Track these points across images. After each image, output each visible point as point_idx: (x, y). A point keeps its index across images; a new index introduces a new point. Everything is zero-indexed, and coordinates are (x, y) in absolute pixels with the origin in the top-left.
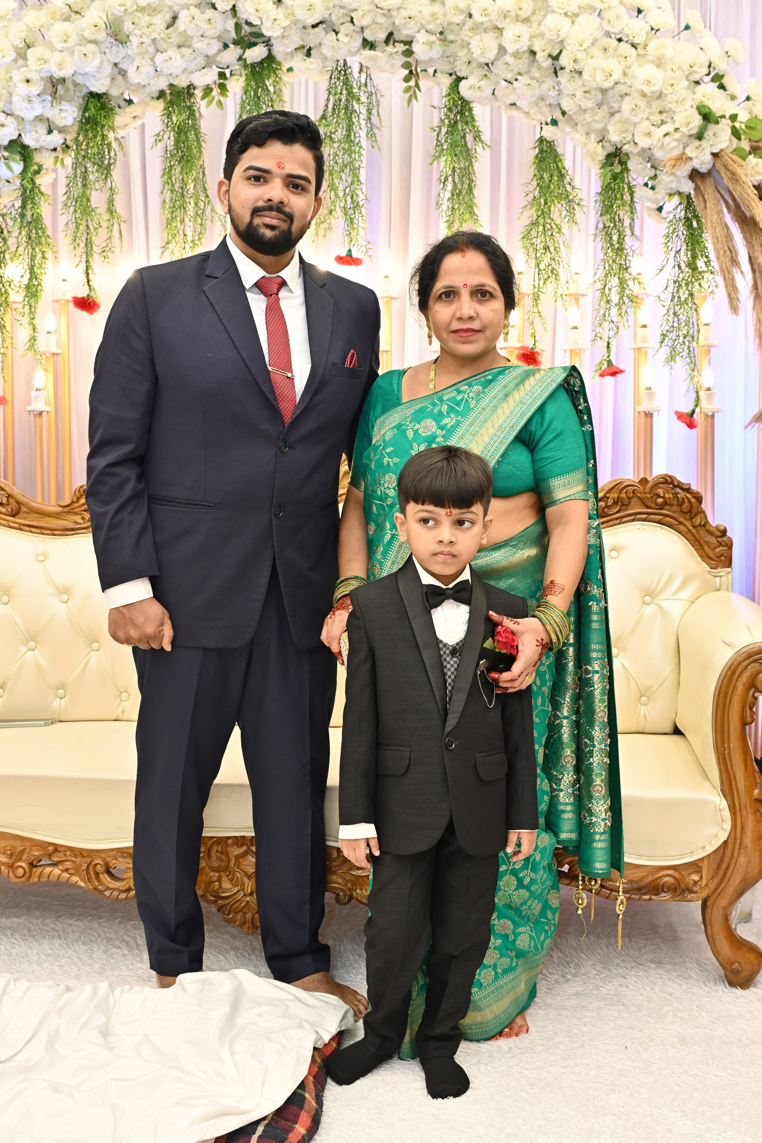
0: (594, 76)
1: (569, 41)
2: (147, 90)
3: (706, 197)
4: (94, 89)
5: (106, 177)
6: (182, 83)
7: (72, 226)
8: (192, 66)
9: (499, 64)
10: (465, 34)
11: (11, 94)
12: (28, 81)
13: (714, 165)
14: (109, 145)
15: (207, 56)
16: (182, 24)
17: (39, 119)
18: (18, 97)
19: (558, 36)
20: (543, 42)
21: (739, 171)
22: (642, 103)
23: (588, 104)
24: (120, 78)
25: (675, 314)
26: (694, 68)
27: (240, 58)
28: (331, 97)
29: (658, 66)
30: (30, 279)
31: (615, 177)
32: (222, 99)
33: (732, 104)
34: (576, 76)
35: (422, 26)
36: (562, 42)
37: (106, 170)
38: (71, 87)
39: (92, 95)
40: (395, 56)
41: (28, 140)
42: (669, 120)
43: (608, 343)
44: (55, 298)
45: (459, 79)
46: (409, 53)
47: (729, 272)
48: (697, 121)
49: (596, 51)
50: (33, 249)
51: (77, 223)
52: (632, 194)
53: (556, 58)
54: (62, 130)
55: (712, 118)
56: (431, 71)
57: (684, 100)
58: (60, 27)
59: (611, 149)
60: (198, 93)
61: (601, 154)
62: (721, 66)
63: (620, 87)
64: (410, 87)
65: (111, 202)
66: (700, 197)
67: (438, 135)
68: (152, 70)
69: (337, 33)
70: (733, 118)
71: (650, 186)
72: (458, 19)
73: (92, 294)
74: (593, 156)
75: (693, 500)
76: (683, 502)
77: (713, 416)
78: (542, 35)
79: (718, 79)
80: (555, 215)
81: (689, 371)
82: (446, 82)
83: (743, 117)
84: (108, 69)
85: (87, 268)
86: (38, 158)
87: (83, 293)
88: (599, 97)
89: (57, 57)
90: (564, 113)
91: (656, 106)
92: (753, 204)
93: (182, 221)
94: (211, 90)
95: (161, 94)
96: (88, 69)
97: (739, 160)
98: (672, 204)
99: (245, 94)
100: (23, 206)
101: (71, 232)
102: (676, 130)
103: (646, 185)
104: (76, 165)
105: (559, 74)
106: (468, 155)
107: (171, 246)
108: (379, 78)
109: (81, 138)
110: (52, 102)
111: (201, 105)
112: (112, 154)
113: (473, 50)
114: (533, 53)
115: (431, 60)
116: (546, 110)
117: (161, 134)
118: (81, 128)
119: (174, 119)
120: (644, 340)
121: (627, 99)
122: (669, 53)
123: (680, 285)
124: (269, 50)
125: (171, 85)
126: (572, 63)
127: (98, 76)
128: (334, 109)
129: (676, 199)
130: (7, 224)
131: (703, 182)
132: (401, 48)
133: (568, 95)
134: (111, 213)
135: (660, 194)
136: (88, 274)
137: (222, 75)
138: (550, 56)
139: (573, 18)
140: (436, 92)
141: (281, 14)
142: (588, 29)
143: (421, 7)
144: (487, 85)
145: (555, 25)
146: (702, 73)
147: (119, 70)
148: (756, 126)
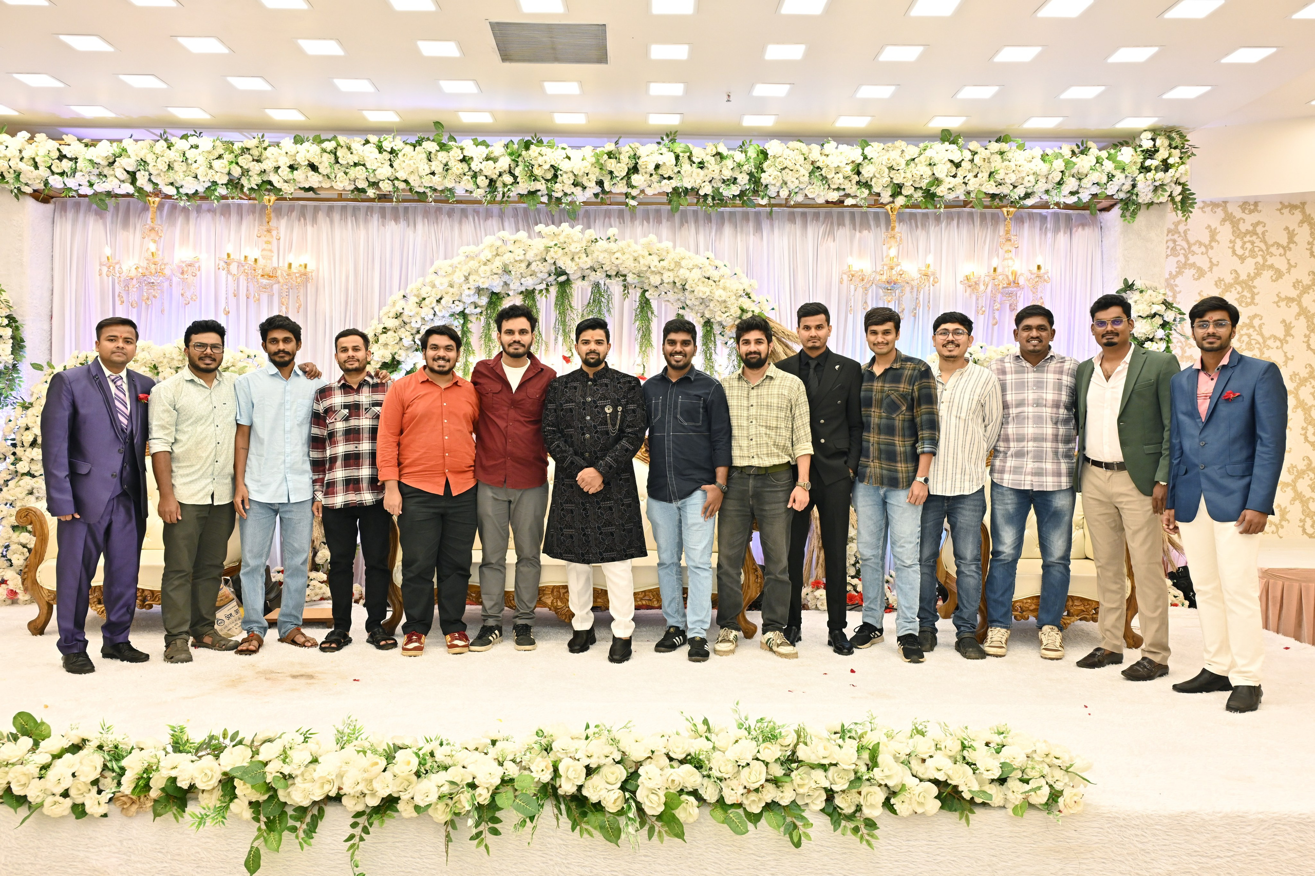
0: (699, 293)
1: (689, 279)
2: (517, 291)
6: (531, 288)
8: (536, 282)
9: (661, 287)
10: (648, 274)
11: (461, 294)
12: (469, 289)
15: (542, 279)
16: (533, 267)
17: (472, 303)
18: (464, 295)
19: (685, 277)
20: (679, 279)
22: (718, 304)
23: (697, 303)
24: (505, 287)
26: (738, 291)
27: (555, 280)
28: (592, 296)
29: (724, 290)
31: (708, 331)
32: (547, 295)
33: (752, 305)
34: (692, 292)
35: (630, 271)
36: (686, 280)
39: (493, 293)
40: (619, 281)
41: (466, 311)
42: (728, 311)
45: (645, 291)
46: (625, 280)
48: (739, 312)
49: (700, 283)
51: (486, 345)
52: (714, 337)
53: (684, 285)
54: (481, 307)
56: (634, 287)
57: (734, 303)
58: (483, 268)
59: (707, 320)
60: (537, 292)
61: (702, 321)
62: (749, 291)
63: (709, 297)
64: (626, 294)
67: (636, 312)
68: (519, 284)
71: (722, 334)
72: (645, 269)
78: (678, 277)
79: (748, 295)
82: (641, 291)
84: (501, 283)
86: (470, 318)
88: (701, 301)
89: (482, 280)
90: (687, 306)
91: (723, 305)
94: (543, 292)
95: (522, 293)
96: (494, 284)
99: (558, 295)
101: (482, 348)
102: (731, 315)
103: (719, 334)
104: (486, 321)
105: (685, 291)
106: (649, 320)
108: (611, 289)
109: (488, 310)
110: (478, 297)
111: (538, 296)
113: (651, 281)
114: (675, 283)
115: (634, 283)
116: (680, 304)
118: (489, 306)
121: (712, 302)
122: (728, 285)
124: (568, 278)
125: (526, 289)
126: (690, 288)
128: (593, 300)
132: (622, 278)
133: (689, 299)
135: (726, 338)
137: (547, 285)
138: (681, 284)
139: (690, 270)
140: (636, 294)
141: (574, 264)
142: (696, 274)
143: (630, 263)
144: (656, 294)
145: (683, 273)
146: (741, 293)
147: (506, 284)
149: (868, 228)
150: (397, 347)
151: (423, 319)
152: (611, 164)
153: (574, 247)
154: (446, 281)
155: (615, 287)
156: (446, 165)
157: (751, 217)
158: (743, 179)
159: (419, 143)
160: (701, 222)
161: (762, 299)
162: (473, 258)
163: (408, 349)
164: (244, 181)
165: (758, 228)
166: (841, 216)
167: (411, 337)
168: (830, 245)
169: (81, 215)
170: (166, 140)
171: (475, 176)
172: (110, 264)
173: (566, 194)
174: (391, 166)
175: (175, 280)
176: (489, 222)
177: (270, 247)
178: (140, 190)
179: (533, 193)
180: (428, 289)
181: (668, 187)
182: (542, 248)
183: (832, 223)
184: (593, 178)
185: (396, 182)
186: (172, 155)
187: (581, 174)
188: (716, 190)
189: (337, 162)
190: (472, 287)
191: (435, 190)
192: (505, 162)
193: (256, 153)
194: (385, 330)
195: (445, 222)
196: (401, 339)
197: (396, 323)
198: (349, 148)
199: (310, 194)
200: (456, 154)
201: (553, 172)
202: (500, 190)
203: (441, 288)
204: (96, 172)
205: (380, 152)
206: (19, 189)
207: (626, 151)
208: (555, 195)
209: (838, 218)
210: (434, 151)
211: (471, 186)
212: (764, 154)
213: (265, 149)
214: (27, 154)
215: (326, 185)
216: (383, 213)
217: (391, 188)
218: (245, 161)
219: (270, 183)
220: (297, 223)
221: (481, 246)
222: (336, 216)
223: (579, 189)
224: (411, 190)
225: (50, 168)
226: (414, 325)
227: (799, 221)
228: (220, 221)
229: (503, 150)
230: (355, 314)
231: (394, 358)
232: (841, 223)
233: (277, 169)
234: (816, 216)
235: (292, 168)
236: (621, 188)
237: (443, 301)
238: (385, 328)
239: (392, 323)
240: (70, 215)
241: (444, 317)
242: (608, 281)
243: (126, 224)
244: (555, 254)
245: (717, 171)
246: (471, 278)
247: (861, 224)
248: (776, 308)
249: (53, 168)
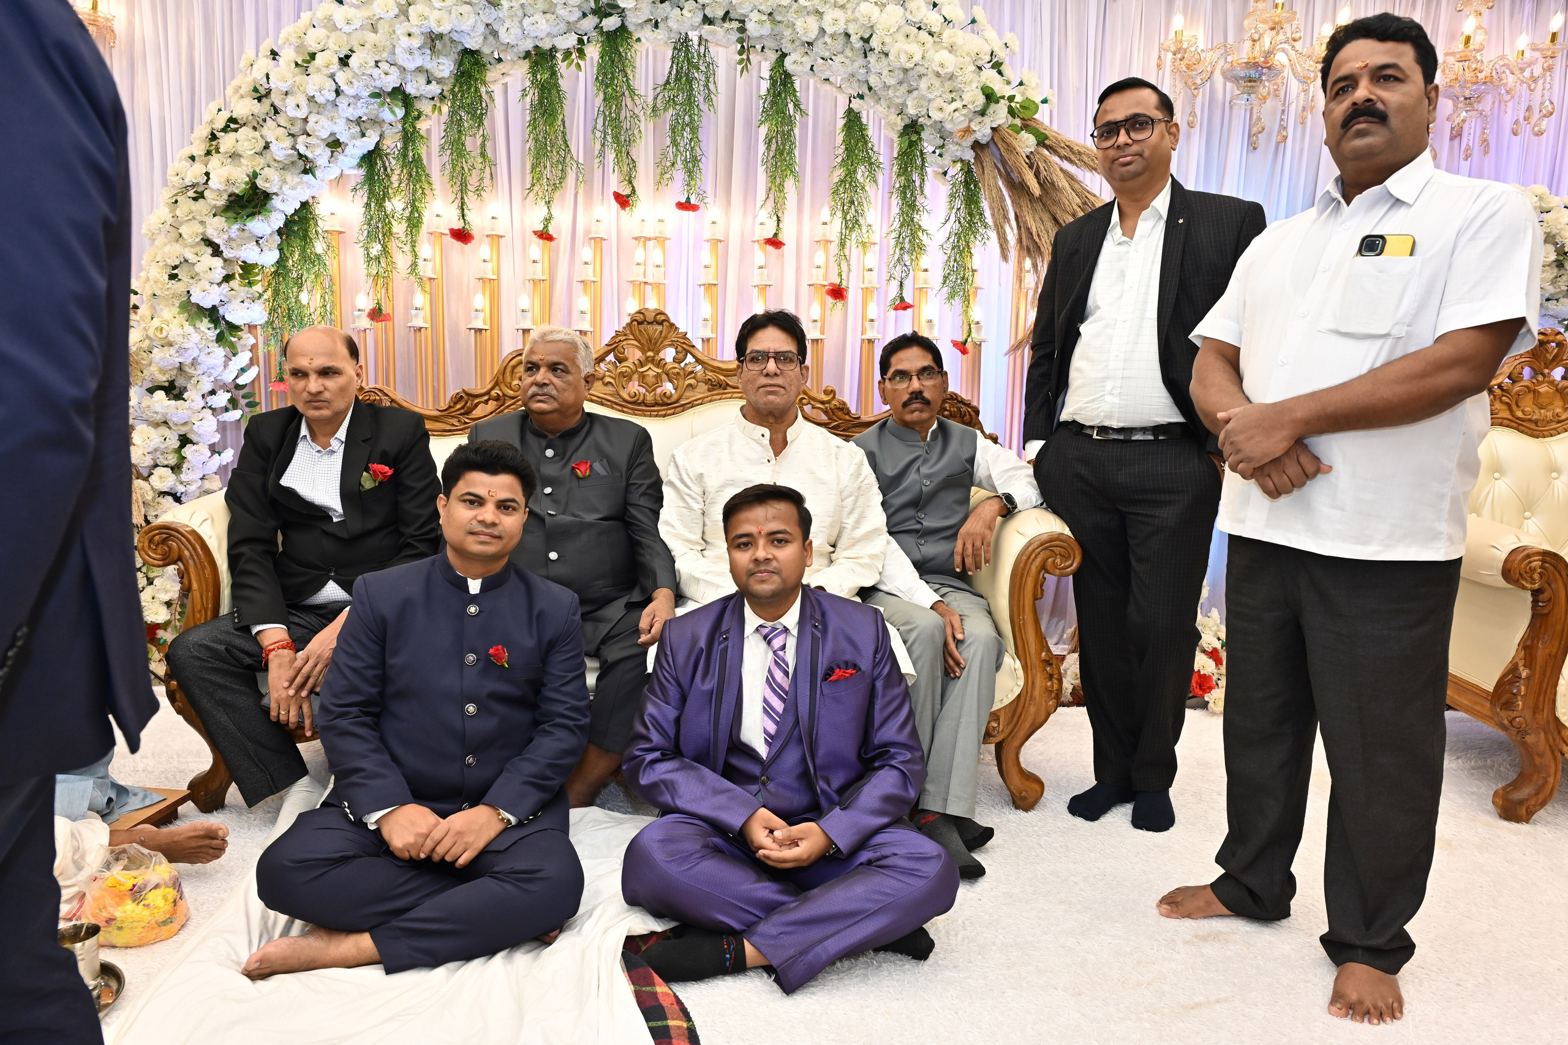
0: (898, 56)
1: (878, 26)
2: (515, 50)
3: (985, 164)
4: (468, 46)
5: (479, 125)
6: (546, 45)
7: (449, 167)
8: (555, 31)
9: (820, 43)
10: (791, 16)
11: (394, 46)
12: (409, 35)
13: (992, 138)
14: (481, 96)
15: (568, 23)
17: (420, 70)
18: (401, 49)
19: (870, 21)
20: (856, 27)
21: (1015, 143)
22: (937, 83)
23: (891, 81)
24: (491, 38)
25: (955, 260)
26: (980, 56)
27: (596, 27)
28: (675, 67)
29: (950, 52)
30: (411, 213)
31: (912, 144)
32: (580, 61)
33: (1008, 87)
34: (883, 56)
35: (755, 7)
36: (872, 27)
37: (479, 120)
38: (448, 43)
39: (466, 52)
40: (731, 32)
41: (410, 89)
42: (958, 98)
43: (901, 283)
44: (430, 231)
45: (784, 55)
46: (742, 30)
47: (1002, 228)
48: (981, 100)
49: (900, 37)
50: (415, 185)
51: (453, 164)
52: (923, 159)
53: (866, 41)
54: (439, 81)
55: (993, 98)
56: (759, 47)
57: (971, 81)
59: (908, 121)
60: (559, 56)
61: (900, 125)
62: (1002, 54)
63: (918, 68)
64: (743, 60)
65: (483, 146)
66: (979, 165)
67: (764, 103)
68: (519, 31)
69: (681, 9)
70: (1011, 98)
71: (937, 153)
72: (786, 2)
73: (467, 227)
74: (891, 126)
75: (972, 413)
76: (965, 415)
77: (980, 345)
78: (856, 20)
79: (997, 66)
80: (859, 176)
81: (965, 308)
82: (773, 56)
83: (1018, 99)
84: (481, 28)
85: (463, 204)
86: (418, 105)
87: (458, 225)
88: (901, 76)
89: (435, 15)
90: (870, 89)
91: (948, 85)
92: (1024, 170)
93: (545, 167)
94: (571, 54)
95: (527, 55)
96: (463, 28)
97: (1015, 135)
98: (954, 170)
99: (602, 58)
100: (405, 148)
101: (447, 172)
102: (964, 106)
103: (934, 152)
104: (453, 113)
105: (868, 54)
106: (789, 121)
107: (536, 188)
108: (716, 50)
109: (456, 89)
110: (432, 56)
111: (562, 67)
112: (484, 105)
113: (798, 30)
114: (848, 35)
115: (761, 37)
116: (855, 85)
117: (528, 89)
118: (457, 80)
119: (539, 77)
120: (926, 282)
121: (924, 79)
122: (958, 42)
123: (960, 237)
124: (622, 21)
125: (536, 47)
126: (880, 45)
127: (472, 34)
128: (676, 76)
129: (959, 165)
130: (390, 163)
131: (982, 151)
132: (736, 25)
133: (876, 73)
134: (484, 157)
135: (947, 160)
136: (463, 210)
137: (580, 41)
138: (862, 38)
140: (764, 66)
144: (807, 62)
146: (985, 60)
147: (491, 30)
148: (1029, 106)
150: (261, 161)
151: (311, 99)
155: (722, 45)
163: (284, 166)
167: (289, 143)
180: (320, 32)
190: (415, 30)
194: (234, 124)
196: (267, 147)
197: (255, 108)
203: (347, 29)
226: (292, 112)
231: (254, 186)
237: (352, 61)
238: (232, 120)
239: (244, 108)
241: (357, 97)
242: (707, 31)
246: (412, 10)
248: (1053, 99)
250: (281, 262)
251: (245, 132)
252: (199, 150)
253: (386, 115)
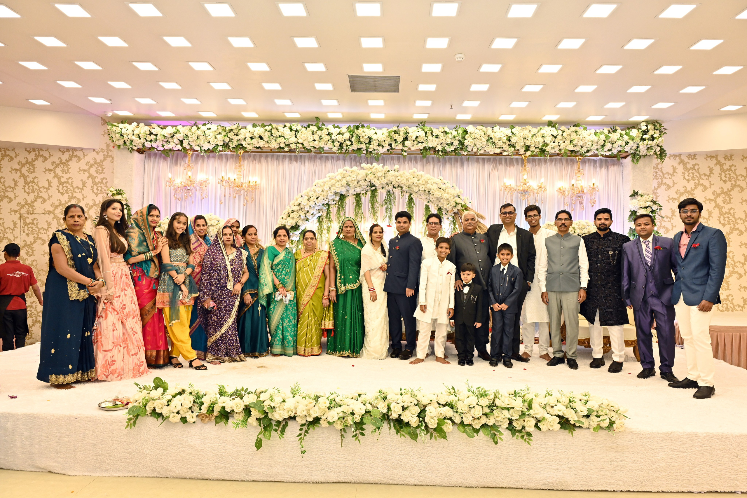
0: (436, 195)
1: (432, 189)
2: (352, 194)
3: (457, 217)
4: (343, 194)
6: (359, 193)
8: (361, 190)
9: (419, 192)
10: (413, 187)
13: (458, 212)
14: (344, 203)
15: (364, 189)
16: (360, 183)
17: (332, 199)
18: (329, 196)
22: (445, 200)
23: (435, 200)
27: (370, 189)
29: (448, 194)
32: (366, 196)
33: (461, 201)
34: (433, 195)
35: (405, 185)
36: (430, 189)
37: (343, 208)
38: (338, 194)
39: (341, 195)
40: (399, 190)
41: (329, 203)
42: (450, 203)
45: (411, 194)
46: (402, 189)
48: (455, 204)
49: (437, 191)
54: (336, 201)
55: (457, 204)
56: (405, 193)
57: (452, 200)
58: (337, 183)
59: (439, 207)
60: (361, 194)
61: (437, 208)
62: (459, 194)
63: (441, 197)
64: (402, 195)
66: (455, 217)
67: (407, 204)
68: (353, 191)
69: (388, 185)
70: (461, 204)
71: (446, 214)
72: (411, 184)
74: (435, 208)
78: (427, 188)
79: (458, 197)
82: (409, 194)
83: (463, 204)
86: (331, 206)
88: (437, 199)
89: (337, 189)
90: (430, 201)
91: (447, 201)
94: (364, 195)
95: (354, 195)
96: (342, 191)
98: (450, 218)
99: (371, 196)
100: (327, 215)
102: (451, 205)
104: (338, 207)
105: (430, 194)
106: (412, 207)
108: (395, 193)
109: (339, 202)
110: (335, 196)
111: (362, 197)
112: (345, 205)
113: (414, 190)
114: (425, 190)
115: (406, 191)
116: (427, 200)
117: (354, 202)
119: (357, 199)
121: (442, 199)
122: (450, 192)
124: (376, 188)
125: (357, 193)
126: (432, 193)
127: (344, 192)
128: (387, 198)
131: (456, 214)
133: (431, 198)
135: (448, 216)
137: (366, 191)
138: (428, 191)
139: (432, 185)
140: (407, 196)
141: (379, 182)
142: (435, 187)
143: (404, 181)
144: (416, 195)
145: (429, 186)
146: (456, 195)
147: (348, 191)
148: (465, 205)
149: (513, 165)
150: (298, 219)
151: (310, 206)
152: (396, 136)
153: (379, 174)
154: (320, 189)
155: (397, 192)
156: (320, 136)
157: (459, 160)
158: (456, 143)
159: (308, 126)
160: (436, 162)
161: (465, 198)
162: (332, 179)
163: (303, 220)
164: (230, 144)
165: (462, 165)
166: (500, 160)
167: (304, 215)
168: (496, 173)
169: (157, 159)
170: (197, 126)
171: (333, 142)
172: (170, 181)
173: (374, 150)
174: (296, 137)
175: (198, 188)
176: (338, 162)
177: (240, 173)
178: (184, 148)
179: (359, 149)
180: (313, 193)
181: (421, 146)
182: (364, 174)
183: (496, 163)
184: (387, 142)
185: (298, 144)
186: (199, 132)
187: (382, 141)
188: (444, 148)
189: (272, 135)
190: (332, 192)
191: (315, 148)
192: (347, 135)
193: (236, 131)
194: (293, 211)
195: (318, 162)
196: (300, 216)
197: (298, 208)
198: (277, 129)
199: (259, 150)
200: (325, 132)
201: (369, 139)
202: (345, 147)
203: (319, 192)
204: (166, 140)
205: (291, 131)
206: (132, 148)
207: (402, 130)
208: (369, 150)
209: (499, 161)
210: (315, 130)
211: (331, 146)
212: (466, 132)
213: (240, 130)
214: (136, 133)
215: (266, 145)
216: (290, 158)
217: (295, 147)
218: (231, 135)
219: (242, 145)
220: (252, 163)
221: (337, 173)
222: (269, 159)
223: (381, 147)
224: (304, 148)
225: (145, 139)
226: (306, 209)
227: (481, 162)
228: (218, 162)
229: (346, 130)
230: (277, 204)
231: (296, 224)
232: (500, 163)
233: (245, 138)
234: (489, 160)
235: (252, 138)
236: (400, 147)
237: (319, 198)
239: (296, 208)
240: (152, 159)
241: (319, 205)
242: (394, 189)
243: (176, 163)
244: (370, 177)
245: (444, 140)
246: (332, 188)
247: (510, 164)
248: (471, 202)
249: (147, 139)
250: (299, 240)
251: (295, 213)
252: (285, 216)
253: (325, 208)
